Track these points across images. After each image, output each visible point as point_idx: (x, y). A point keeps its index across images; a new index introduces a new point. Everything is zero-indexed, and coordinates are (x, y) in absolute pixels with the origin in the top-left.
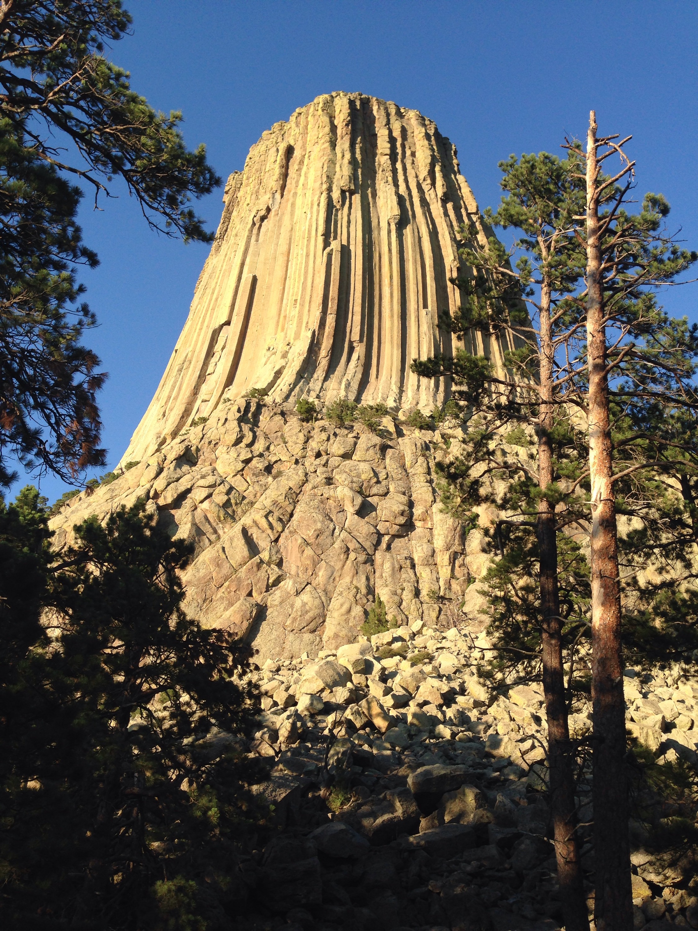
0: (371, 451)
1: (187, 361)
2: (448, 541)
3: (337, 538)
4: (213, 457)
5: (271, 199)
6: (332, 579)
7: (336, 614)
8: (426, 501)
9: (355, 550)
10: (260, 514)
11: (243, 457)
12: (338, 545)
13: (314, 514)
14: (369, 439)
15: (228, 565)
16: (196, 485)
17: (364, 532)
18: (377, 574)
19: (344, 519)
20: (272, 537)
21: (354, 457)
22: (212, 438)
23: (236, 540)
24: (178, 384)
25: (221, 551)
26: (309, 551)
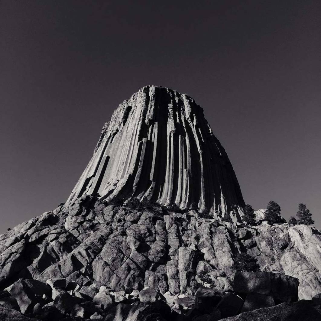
0: (148, 220)
2: (186, 266)
3: (124, 262)
4: (64, 221)
5: (119, 126)
6: (119, 284)
8: (175, 246)
9: (134, 269)
10: (83, 248)
11: (79, 221)
12: (124, 266)
13: (113, 249)
14: (147, 215)
15: (60, 274)
16: (50, 233)
17: (140, 260)
18: (145, 283)
19: (129, 253)
20: (88, 261)
21: (139, 223)
22: (65, 212)
23: (67, 261)
25: (57, 267)
26: (107, 269)
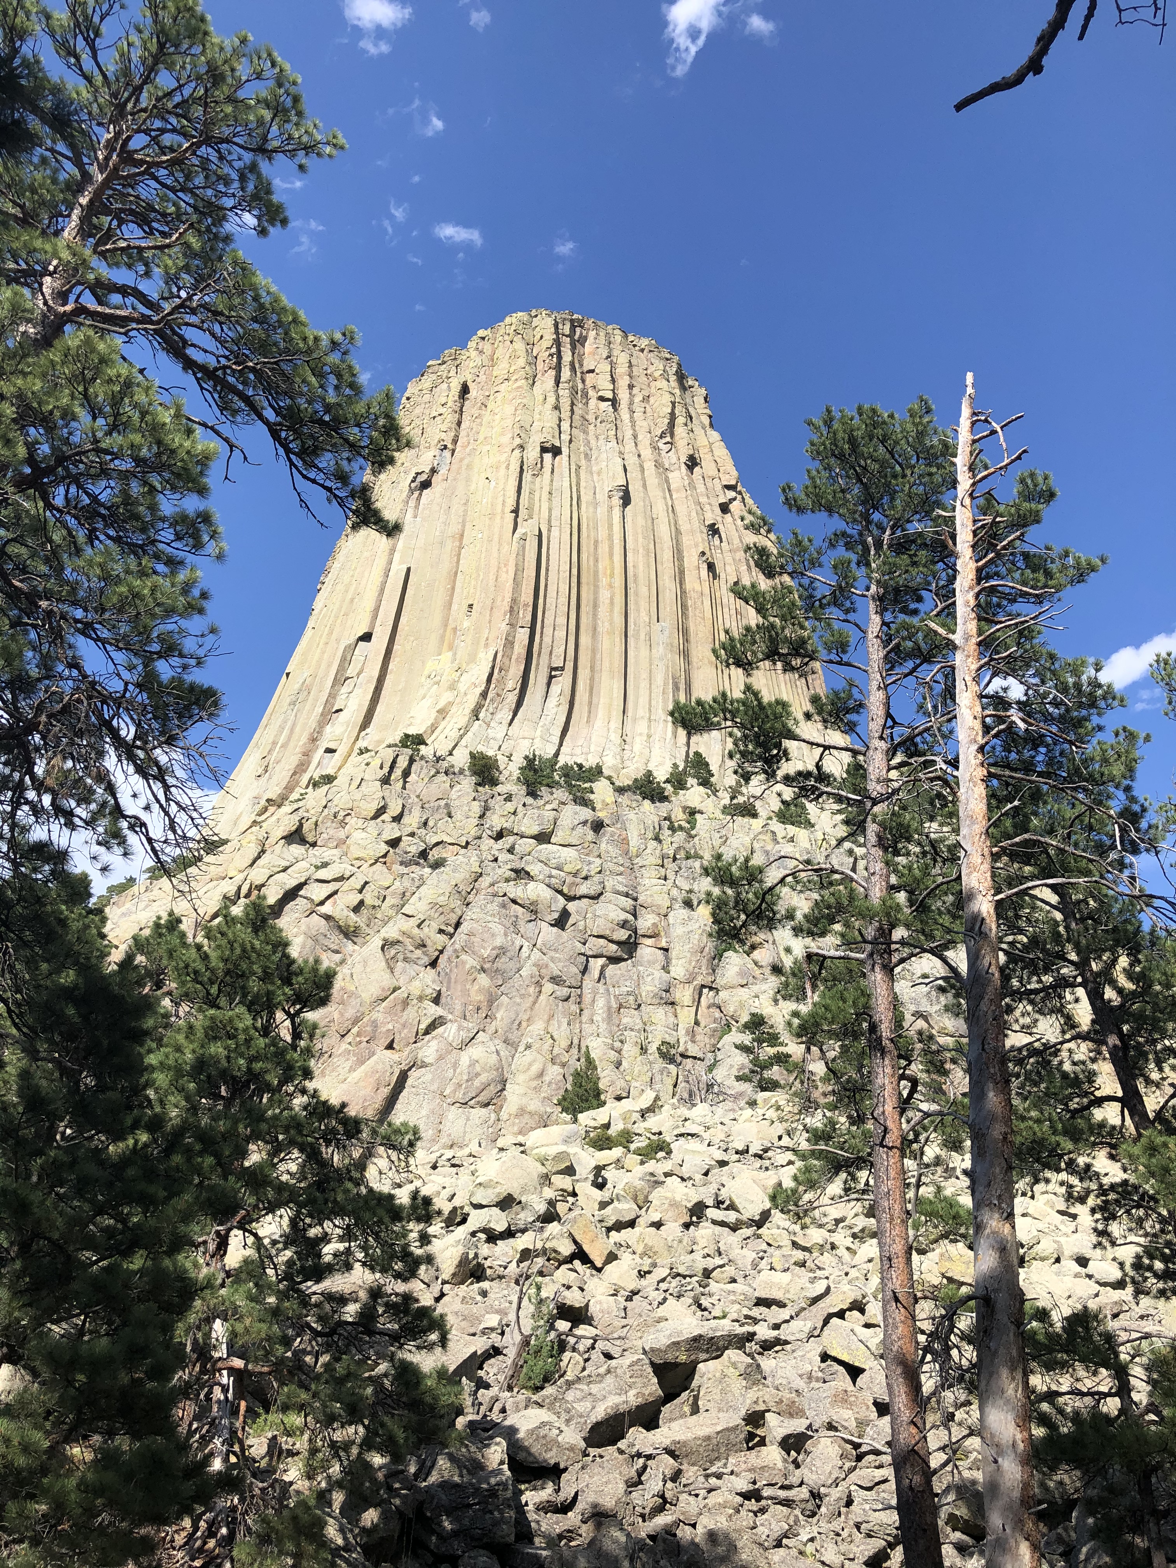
0: (579, 831)
1: (306, 689)
2: (691, 967)
3: (525, 961)
4: (342, 834)
5: (438, 458)
6: (516, 1024)
7: (521, 1078)
8: (658, 907)
9: (552, 979)
11: (387, 836)
12: (526, 971)
13: (492, 925)
14: (576, 813)
15: (359, 1001)
16: (312, 878)
17: (566, 951)
18: (585, 1017)
19: (537, 932)
20: (427, 958)
21: (554, 840)
22: (340, 807)
23: (372, 962)
24: (289, 723)
25: (348, 979)
26: (483, 981)
